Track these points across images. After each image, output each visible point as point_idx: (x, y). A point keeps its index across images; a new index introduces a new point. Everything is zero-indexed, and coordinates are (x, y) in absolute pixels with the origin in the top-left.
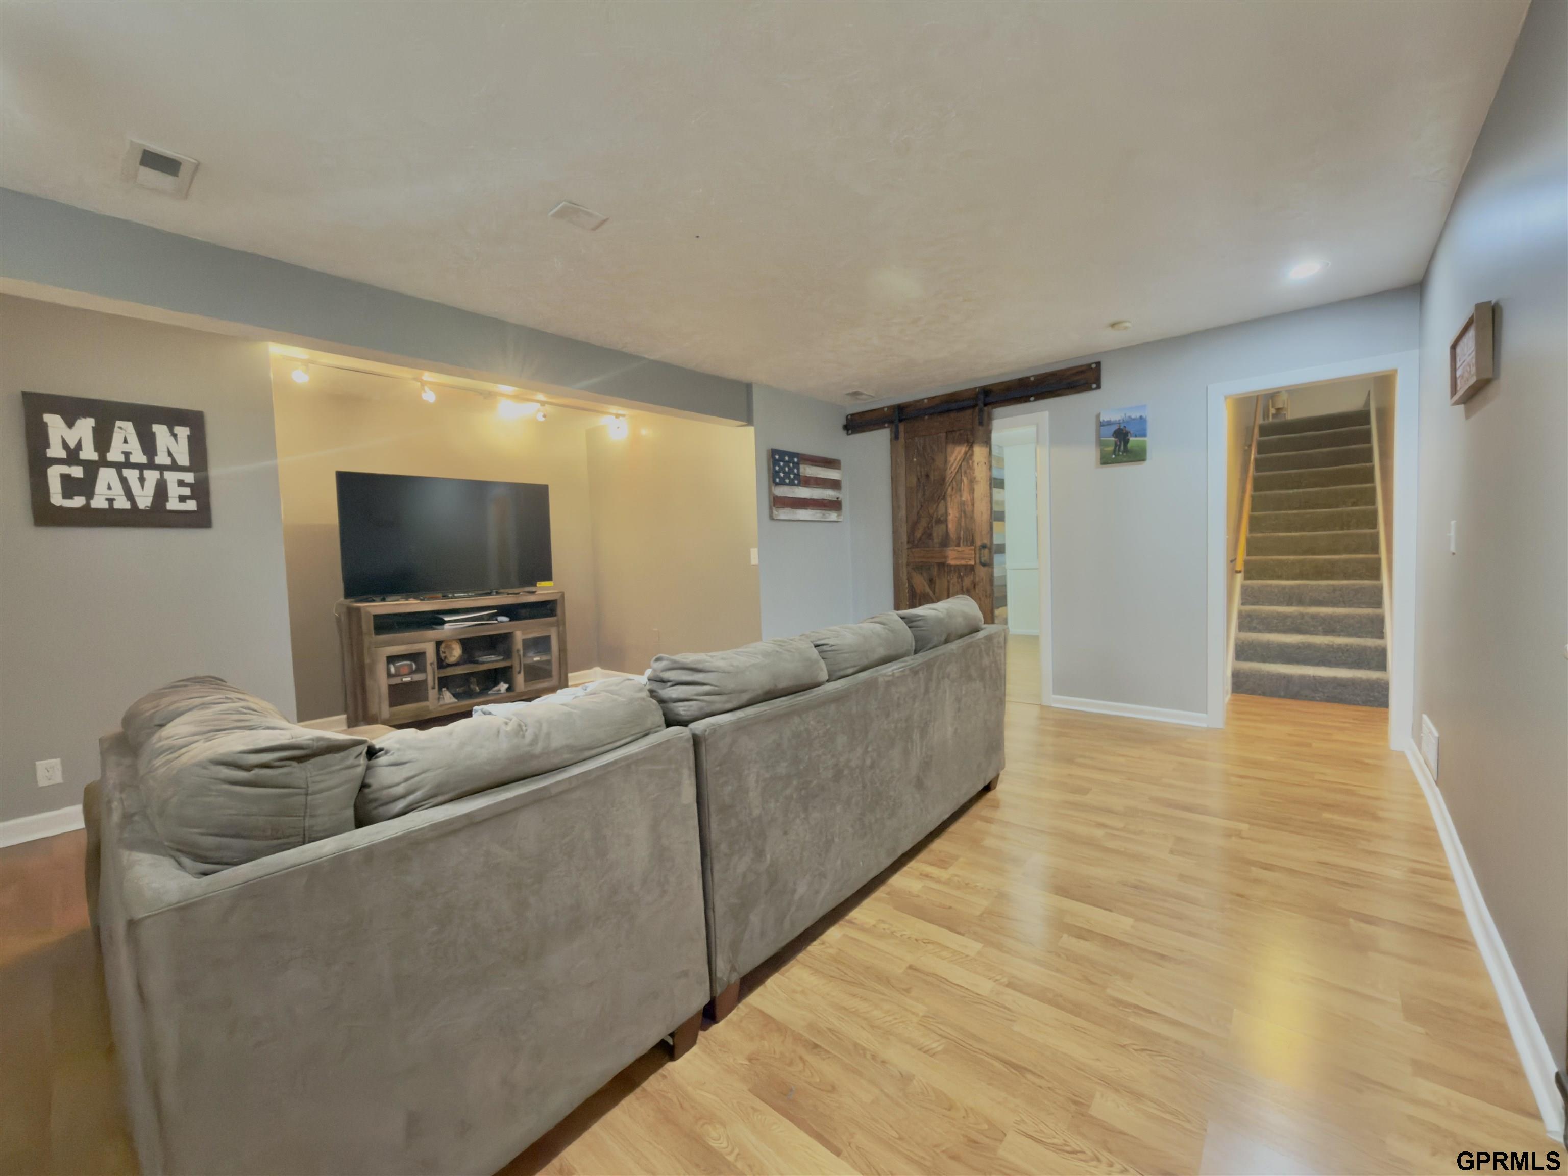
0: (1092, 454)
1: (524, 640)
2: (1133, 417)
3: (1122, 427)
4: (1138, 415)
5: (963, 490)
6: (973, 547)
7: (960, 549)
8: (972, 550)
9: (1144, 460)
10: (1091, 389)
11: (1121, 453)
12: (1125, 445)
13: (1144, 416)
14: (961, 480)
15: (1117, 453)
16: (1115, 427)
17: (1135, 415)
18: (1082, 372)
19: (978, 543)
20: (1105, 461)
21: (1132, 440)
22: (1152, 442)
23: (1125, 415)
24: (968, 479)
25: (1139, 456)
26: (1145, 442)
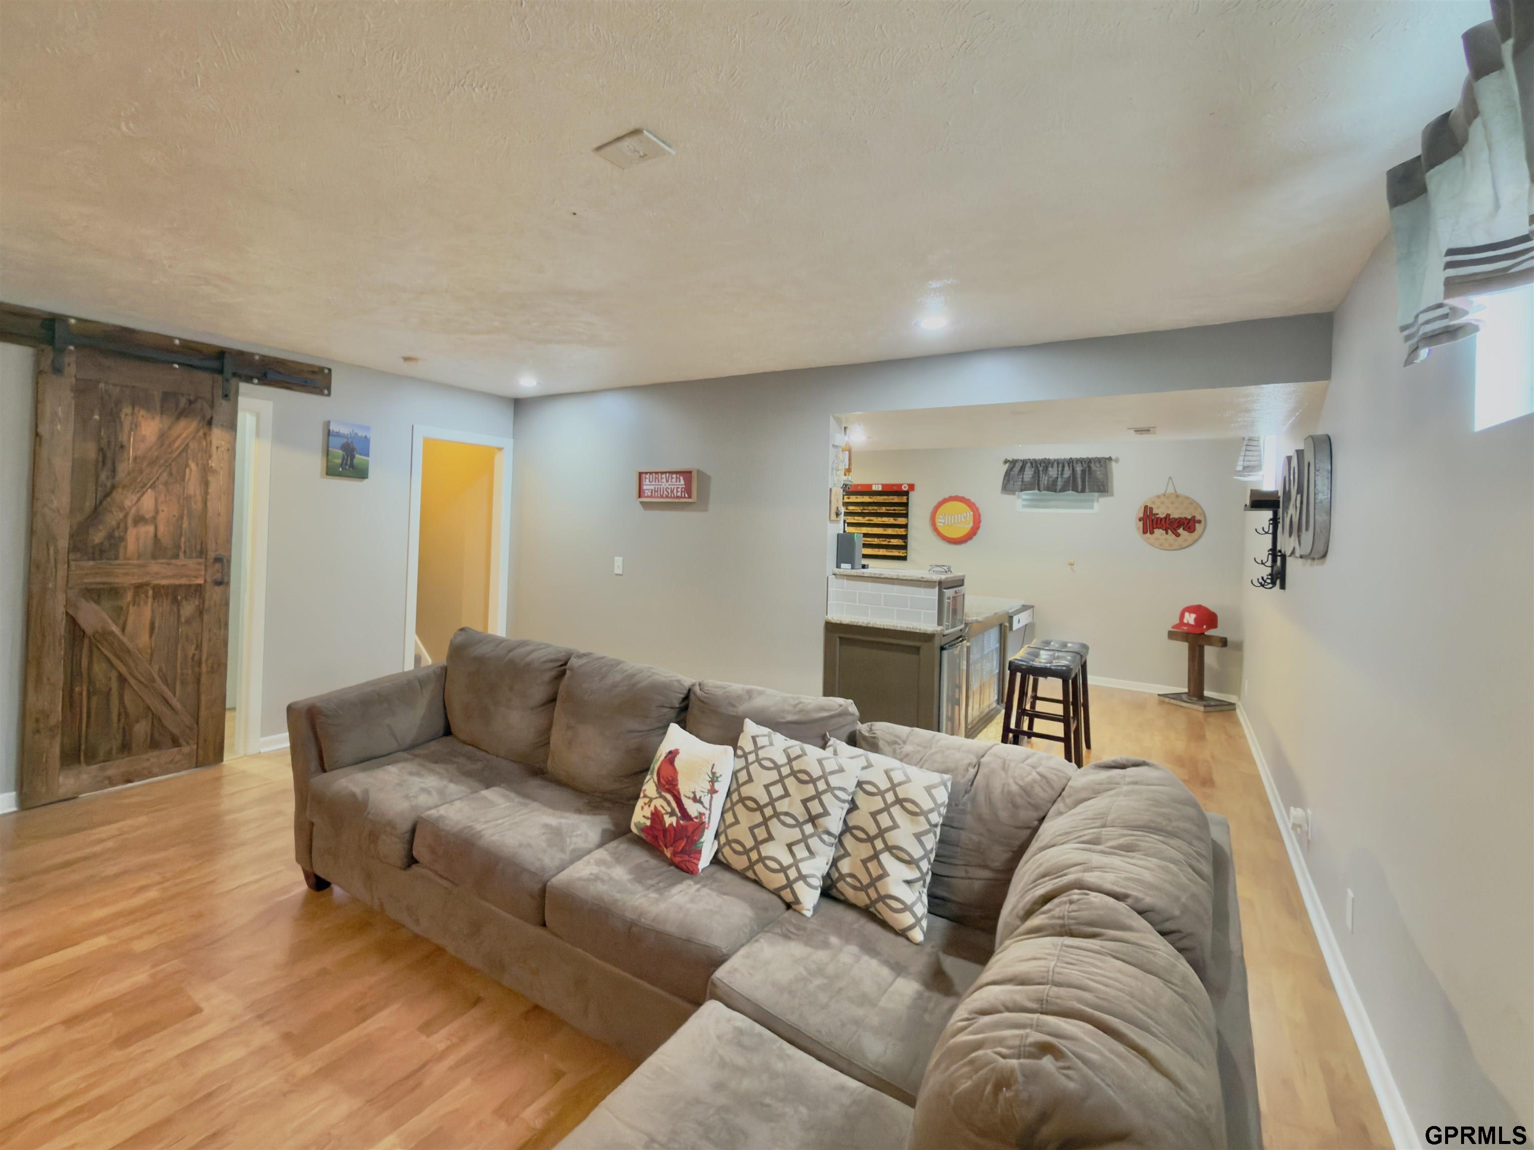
0: (317, 462)
2: (360, 434)
3: (349, 442)
4: (364, 435)
5: (189, 479)
6: (202, 560)
7: (178, 562)
8: (200, 564)
9: (367, 478)
10: (322, 393)
11: (347, 467)
12: (352, 460)
13: (368, 437)
14: (187, 465)
15: (344, 466)
16: (344, 441)
17: (361, 433)
18: (314, 372)
19: (212, 555)
20: (331, 471)
21: (358, 457)
22: (375, 463)
23: (353, 431)
24: (197, 465)
25: (361, 474)
26: (368, 462)
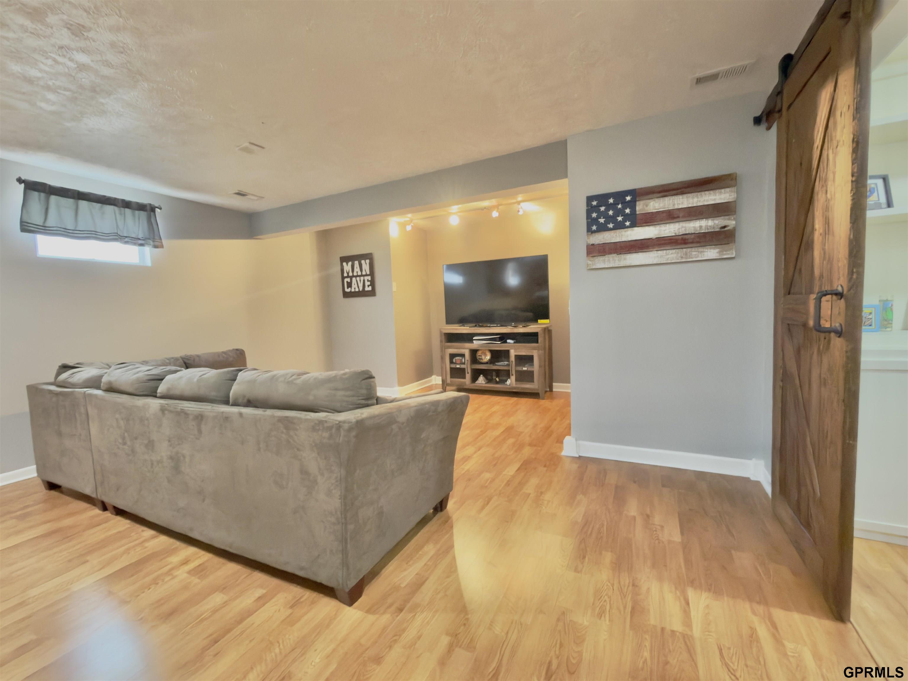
1: (516, 356)
